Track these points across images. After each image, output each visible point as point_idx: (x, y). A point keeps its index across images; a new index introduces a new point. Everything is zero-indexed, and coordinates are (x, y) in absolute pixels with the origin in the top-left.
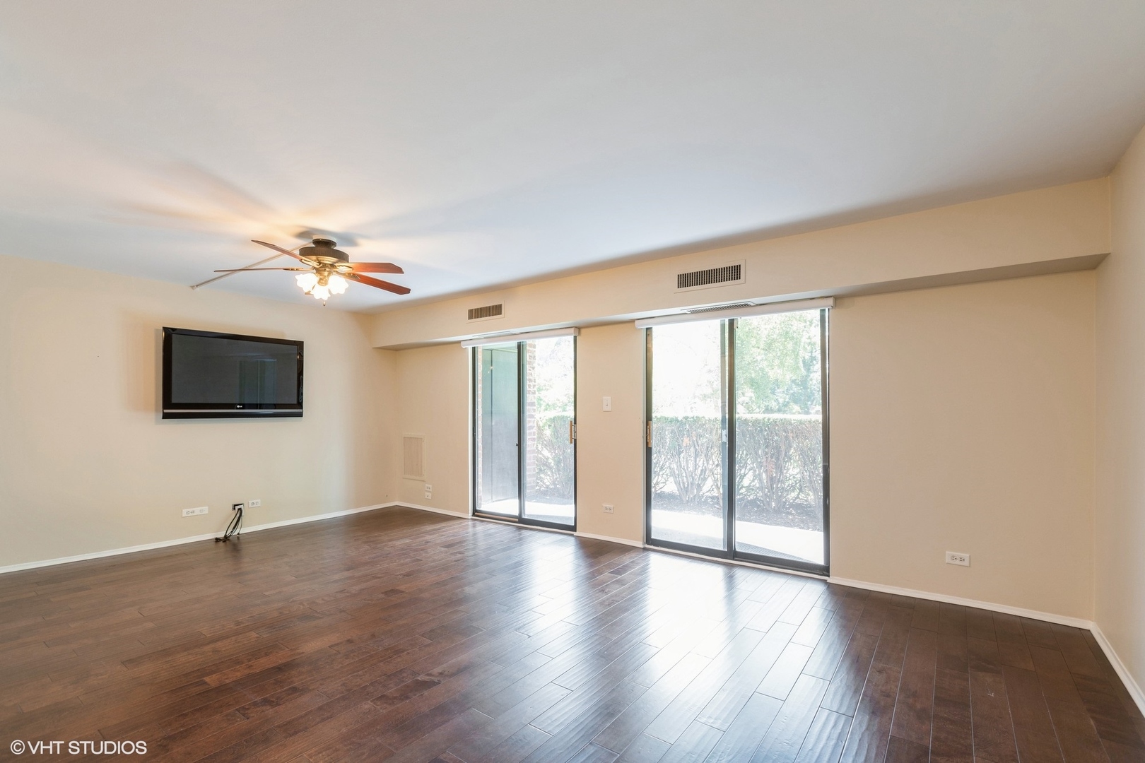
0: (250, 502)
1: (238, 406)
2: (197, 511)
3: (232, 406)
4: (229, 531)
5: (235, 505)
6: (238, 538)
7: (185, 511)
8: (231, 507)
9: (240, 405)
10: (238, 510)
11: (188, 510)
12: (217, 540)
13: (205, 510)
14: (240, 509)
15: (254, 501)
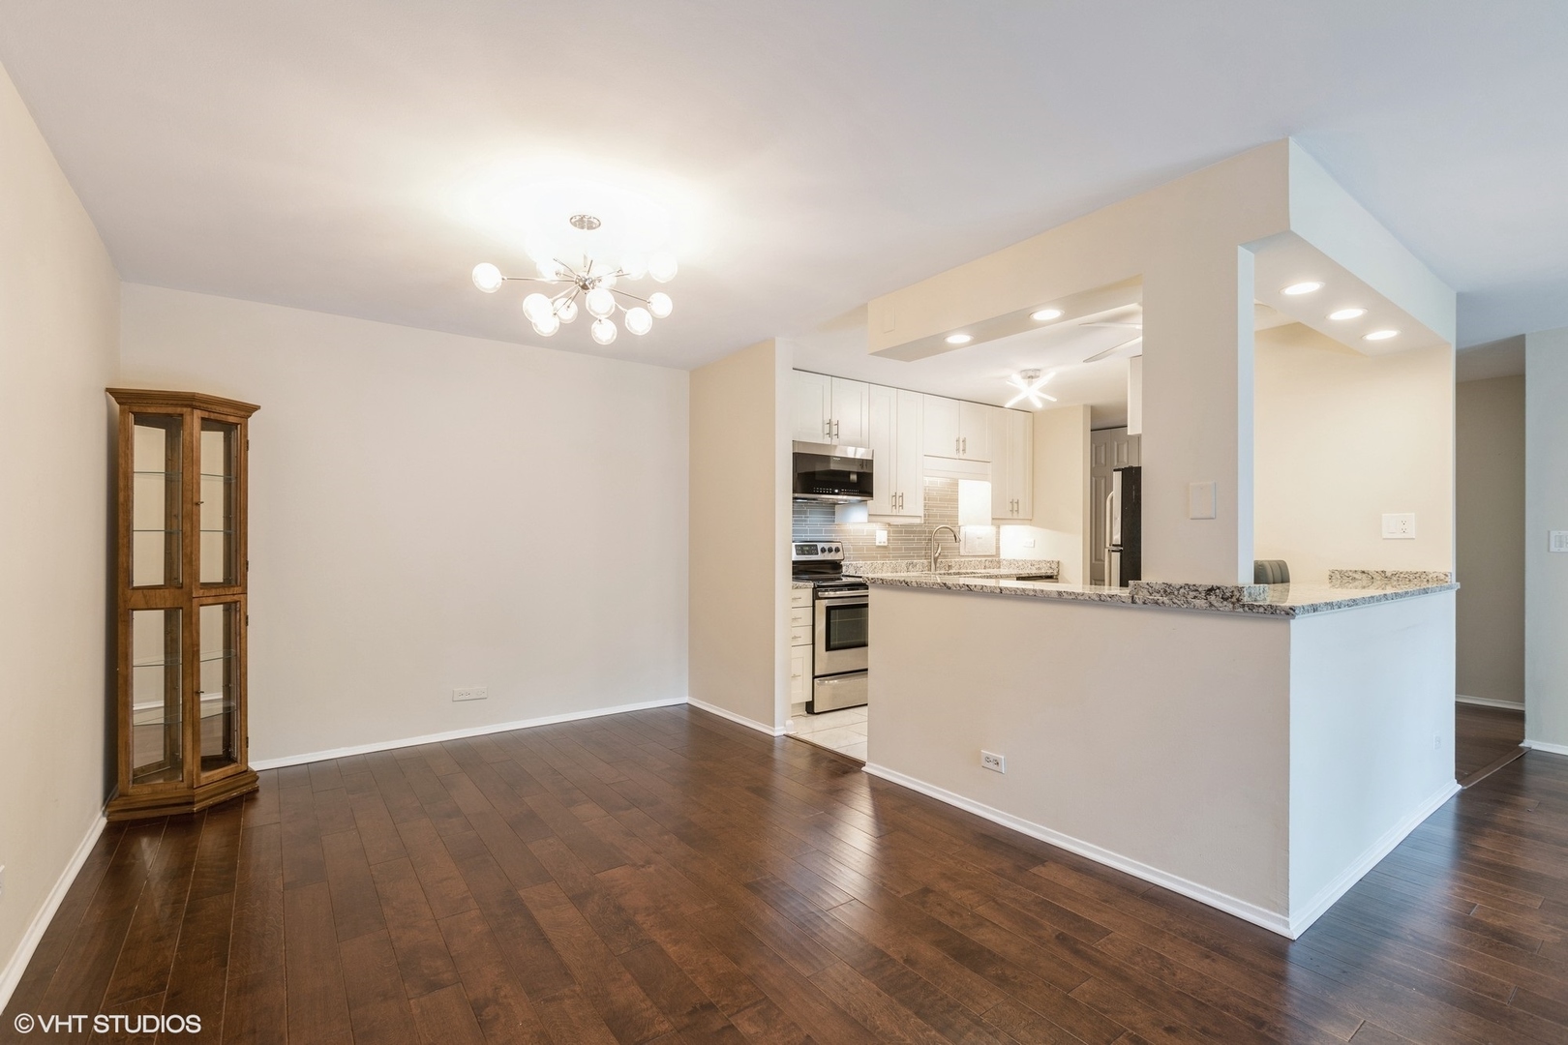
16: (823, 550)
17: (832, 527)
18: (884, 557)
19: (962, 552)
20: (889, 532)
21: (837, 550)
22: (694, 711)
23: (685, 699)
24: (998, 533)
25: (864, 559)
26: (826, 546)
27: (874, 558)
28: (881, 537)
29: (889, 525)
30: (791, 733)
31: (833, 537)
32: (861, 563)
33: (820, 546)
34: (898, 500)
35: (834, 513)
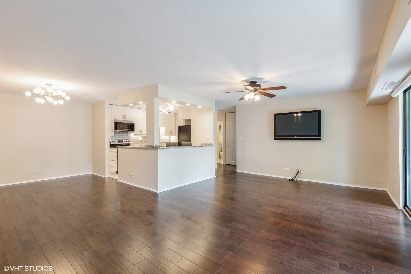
0: (303, 170)
1: (295, 136)
2: (286, 169)
3: (294, 136)
4: (294, 178)
5: (297, 170)
6: (297, 181)
7: (282, 168)
8: (296, 170)
9: (296, 136)
10: (298, 172)
11: (284, 168)
12: (290, 180)
13: (288, 169)
14: (299, 172)
15: (304, 170)
16: (125, 142)
17: (127, 137)
18: (141, 143)
19: (161, 142)
20: (142, 138)
21: (128, 141)
22: (93, 175)
23: (91, 173)
24: (170, 138)
25: (136, 143)
26: (126, 141)
27: (139, 143)
28: (140, 139)
29: (142, 136)
30: (109, 177)
31: (128, 139)
32: (135, 144)
33: (124, 141)
34: (141, 131)
35: (128, 134)
